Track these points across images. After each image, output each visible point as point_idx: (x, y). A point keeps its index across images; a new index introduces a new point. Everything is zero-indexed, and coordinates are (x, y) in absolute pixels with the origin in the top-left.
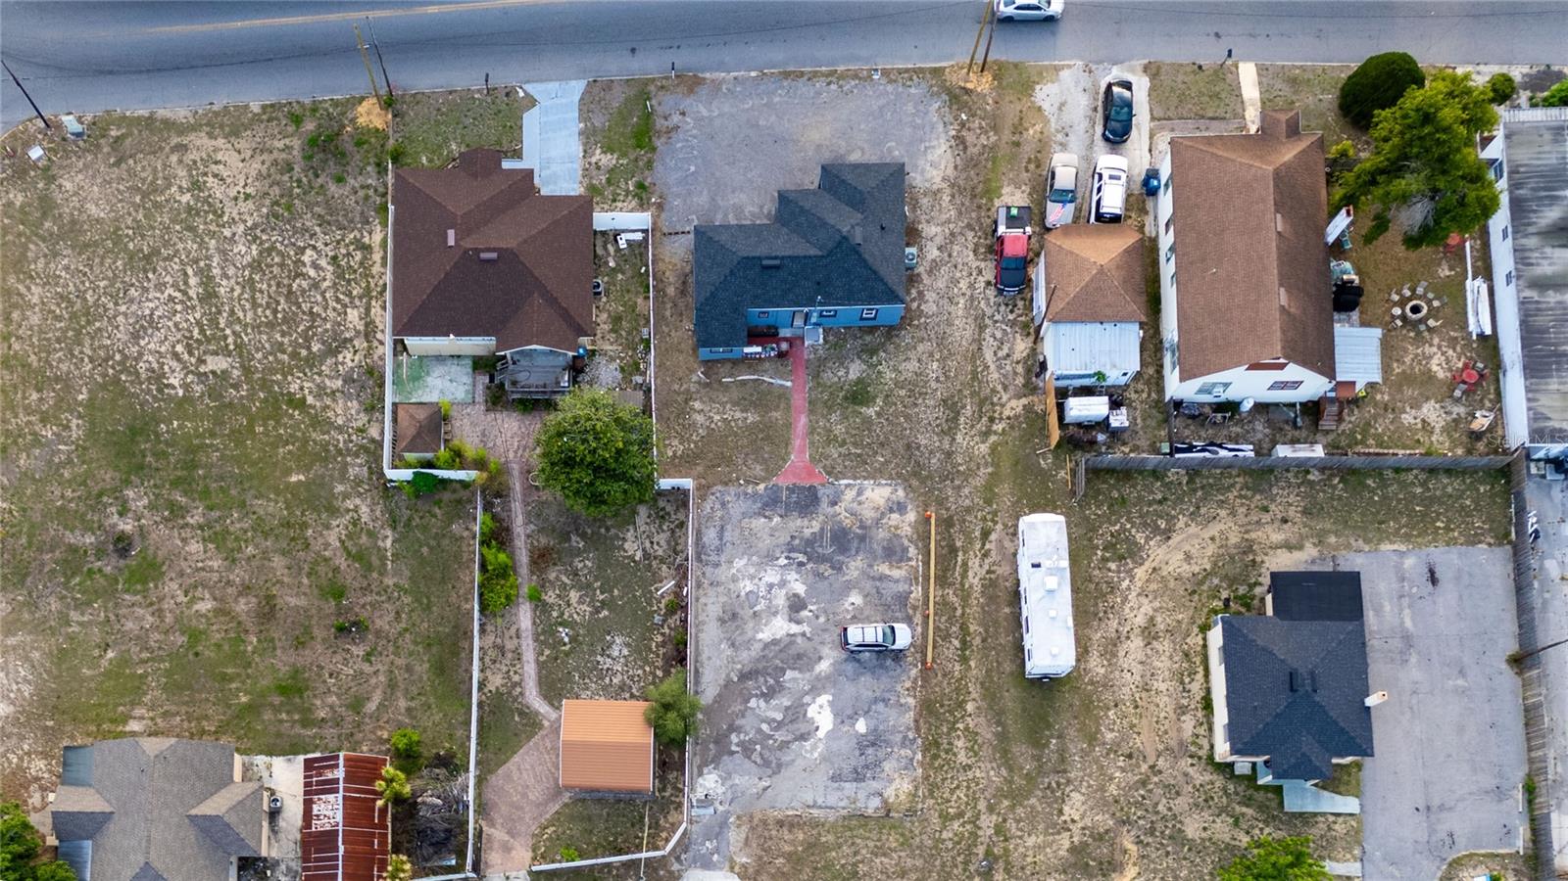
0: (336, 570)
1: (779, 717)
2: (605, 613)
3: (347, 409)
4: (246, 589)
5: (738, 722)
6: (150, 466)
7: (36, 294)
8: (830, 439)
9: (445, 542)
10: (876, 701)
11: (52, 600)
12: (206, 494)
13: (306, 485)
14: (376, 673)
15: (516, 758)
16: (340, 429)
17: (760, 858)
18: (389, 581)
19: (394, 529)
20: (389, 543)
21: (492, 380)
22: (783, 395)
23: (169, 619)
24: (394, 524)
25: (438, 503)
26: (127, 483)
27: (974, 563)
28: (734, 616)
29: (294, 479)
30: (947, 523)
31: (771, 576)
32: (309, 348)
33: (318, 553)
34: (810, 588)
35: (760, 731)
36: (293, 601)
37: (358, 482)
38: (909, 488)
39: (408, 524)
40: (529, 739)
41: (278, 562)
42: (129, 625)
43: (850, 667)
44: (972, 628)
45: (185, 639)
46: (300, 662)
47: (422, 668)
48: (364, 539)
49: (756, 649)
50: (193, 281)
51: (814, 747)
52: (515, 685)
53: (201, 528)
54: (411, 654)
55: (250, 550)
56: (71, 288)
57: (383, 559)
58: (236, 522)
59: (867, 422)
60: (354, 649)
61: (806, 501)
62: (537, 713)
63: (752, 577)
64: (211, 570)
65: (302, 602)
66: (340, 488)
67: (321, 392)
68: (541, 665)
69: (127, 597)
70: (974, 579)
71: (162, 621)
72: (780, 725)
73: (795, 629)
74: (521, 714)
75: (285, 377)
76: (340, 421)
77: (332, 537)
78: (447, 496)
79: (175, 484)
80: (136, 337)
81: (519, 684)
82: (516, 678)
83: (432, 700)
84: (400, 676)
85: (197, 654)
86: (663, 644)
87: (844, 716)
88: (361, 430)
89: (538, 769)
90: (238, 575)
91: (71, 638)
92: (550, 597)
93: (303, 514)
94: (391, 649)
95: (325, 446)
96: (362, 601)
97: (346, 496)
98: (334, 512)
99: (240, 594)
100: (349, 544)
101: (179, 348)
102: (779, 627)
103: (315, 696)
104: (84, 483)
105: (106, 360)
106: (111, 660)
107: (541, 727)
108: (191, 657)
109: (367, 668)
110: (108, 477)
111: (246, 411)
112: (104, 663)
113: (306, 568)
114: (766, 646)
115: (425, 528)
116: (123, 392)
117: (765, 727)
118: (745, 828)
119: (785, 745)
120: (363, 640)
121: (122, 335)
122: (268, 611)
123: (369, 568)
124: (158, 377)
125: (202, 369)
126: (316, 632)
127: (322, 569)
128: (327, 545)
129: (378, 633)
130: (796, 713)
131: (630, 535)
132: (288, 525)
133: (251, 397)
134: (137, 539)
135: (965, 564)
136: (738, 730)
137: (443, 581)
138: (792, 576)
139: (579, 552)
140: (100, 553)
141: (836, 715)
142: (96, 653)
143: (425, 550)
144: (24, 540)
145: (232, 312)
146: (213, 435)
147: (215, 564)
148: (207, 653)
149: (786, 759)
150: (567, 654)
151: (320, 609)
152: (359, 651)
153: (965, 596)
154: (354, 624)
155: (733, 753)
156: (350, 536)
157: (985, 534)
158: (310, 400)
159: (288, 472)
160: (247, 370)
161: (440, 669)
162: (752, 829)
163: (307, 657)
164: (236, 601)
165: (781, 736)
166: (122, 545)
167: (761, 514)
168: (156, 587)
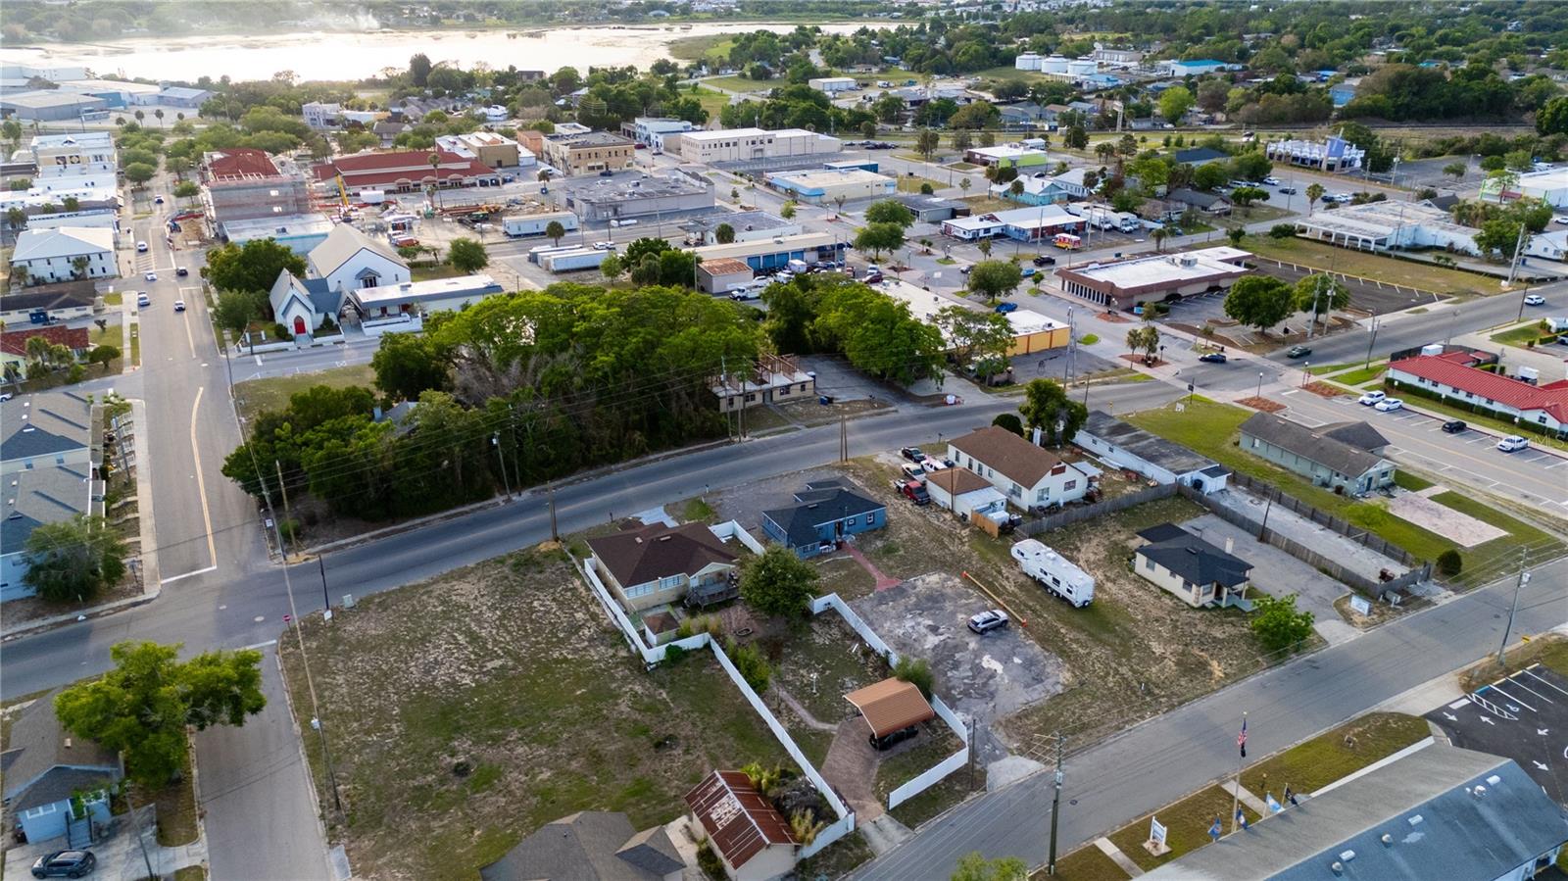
0: (635, 721)
1: (970, 674)
2: (828, 672)
3: (597, 652)
4: (573, 756)
5: (950, 684)
6: (465, 725)
7: (340, 679)
8: (891, 568)
9: (703, 679)
10: (1013, 648)
11: (411, 823)
12: (516, 723)
13: (590, 692)
14: (698, 757)
15: (829, 757)
16: (599, 661)
17: (1024, 741)
18: (676, 712)
19: (664, 688)
20: (664, 695)
21: (685, 607)
22: (852, 561)
23: (518, 793)
24: (662, 686)
25: (687, 665)
26: (451, 739)
27: (1005, 583)
28: (905, 645)
29: (579, 693)
30: (977, 576)
31: (909, 624)
32: (557, 637)
33: (617, 719)
34: (934, 620)
35: (965, 684)
36: (613, 748)
37: (624, 678)
38: (945, 572)
39: (672, 681)
40: (829, 743)
41: (591, 735)
42: (487, 809)
43: (986, 641)
44: (1031, 604)
45: (539, 798)
46: (638, 775)
47: (729, 741)
48: (646, 700)
49: (929, 654)
50: (460, 638)
51: (1003, 679)
52: (799, 723)
53: (521, 739)
54: (716, 738)
55: (565, 735)
56: (368, 667)
57: (666, 703)
58: (545, 727)
59: (901, 556)
60: (675, 752)
61: (901, 592)
62: (825, 731)
63: (899, 627)
64: (540, 756)
65: (620, 745)
66: (614, 685)
67: (575, 651)
68: (808, 709)
69: (477, 795)
70: (1011, 587)
71: (515, 796)
72: (974, 677)
73: (942, 638)
74: (814, 734)
75: (547, 653)
76: (596, 658)
77: (623, 708)
78: (690, 660)
79: (491, 726)
80: (427, 672)
81: (802, 721)
82: (797, 720)
83: (748, 753)
84: (718, 752)
85: (553, 802)
86: (875, 670)
87: (1005, 660)
88: (614, 655)
89: (848, 756)
90: (562, 751)
91: (436, 838)
92: (789, 678)
93: (595, 705)
94: (701, 742)
95: (593, 671)
96: (664, 728)
97: (620, 688)
98: (618, 696)
99: (569, 760)
100: (637, 706)
101: (463, 667)
102: (932, 640)
103: (661, 787)
104: (414, 752)
105: (409, 690)
106: (479, 836)
107: (833, 736)
108: (549, 806)
109: (689, 757)
110: (433, 742)
111: (529, 677)
112: (474, 840)
113: (613, 729)
114: (933, 650)
115: (686, 679)
116: (428, 699)
117: (966, 681)
118: (1000, 729)
119: (985, 684)
120: (678, 745)
121: (416, 674)
122: (596, 759)
123: (659, 711)
124: (454, 684)
125: (485, 670)
126: (639, 756)
127: (624, 725)
128: (621, 713)
129: (686, 738)
130: (978, 669)
131: (815, 636)
132: (587, 713)
133: (527, 668)
134: (471, 762)
135: (1001, 585)
136: (954, 688)
137: (714, 697)
138: (920, 620)
139: (790, 654)
140: (442, 781)
141: (1000, 661)
142: (465, 836)
143: (692, 688)
144: (373, 799)
145: (495, 640)
146: (508, 695)
147: (543, 752)
148: (561, 798)
149: (992, 689)
150: (820, 697)
151: (636, 744)
152: (678, 751)
153: (1014, 595)
154: (667, 739)
155: (960, 699)
156: (634, 703)
157: (1000, 572)
158: (570, 657)
159: (575, 691)
160: (518, 659)
161: (742, 737)
162: (1006, 727)
163: (640, 771)
164: (568, 764)
165: (979, 681)
166: (461, 770)
167: (881, 604)
168: (500, 781)
